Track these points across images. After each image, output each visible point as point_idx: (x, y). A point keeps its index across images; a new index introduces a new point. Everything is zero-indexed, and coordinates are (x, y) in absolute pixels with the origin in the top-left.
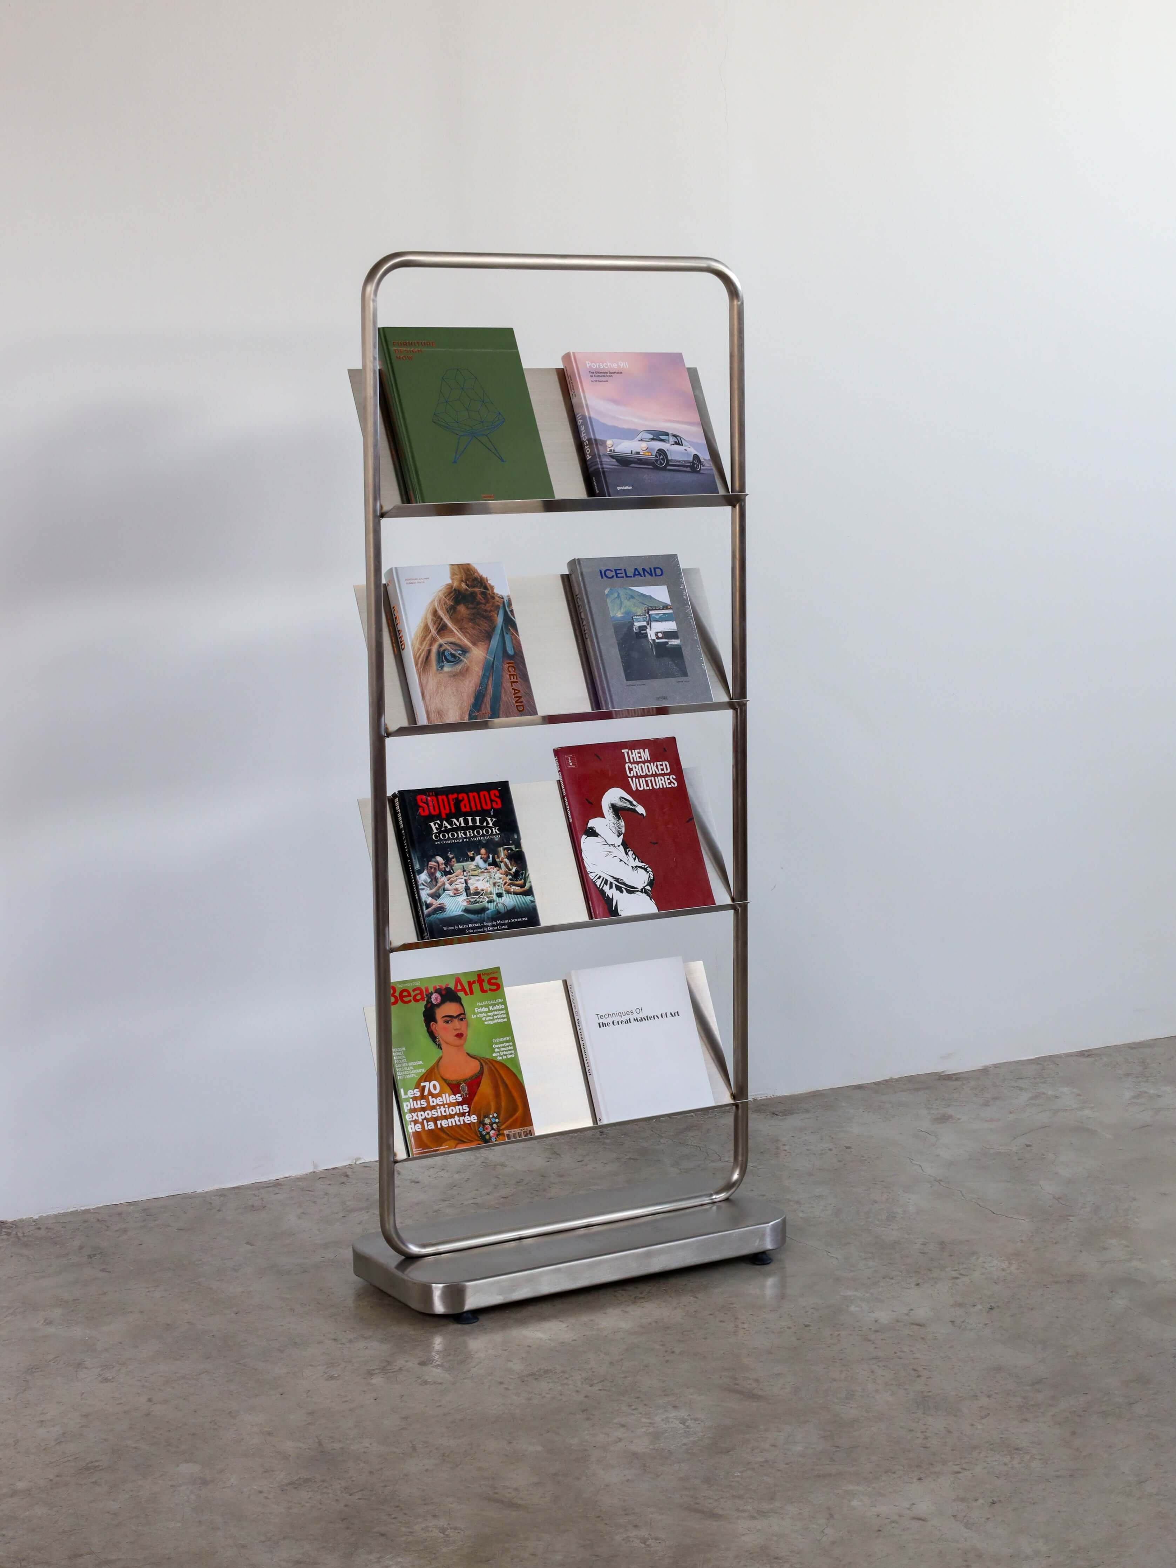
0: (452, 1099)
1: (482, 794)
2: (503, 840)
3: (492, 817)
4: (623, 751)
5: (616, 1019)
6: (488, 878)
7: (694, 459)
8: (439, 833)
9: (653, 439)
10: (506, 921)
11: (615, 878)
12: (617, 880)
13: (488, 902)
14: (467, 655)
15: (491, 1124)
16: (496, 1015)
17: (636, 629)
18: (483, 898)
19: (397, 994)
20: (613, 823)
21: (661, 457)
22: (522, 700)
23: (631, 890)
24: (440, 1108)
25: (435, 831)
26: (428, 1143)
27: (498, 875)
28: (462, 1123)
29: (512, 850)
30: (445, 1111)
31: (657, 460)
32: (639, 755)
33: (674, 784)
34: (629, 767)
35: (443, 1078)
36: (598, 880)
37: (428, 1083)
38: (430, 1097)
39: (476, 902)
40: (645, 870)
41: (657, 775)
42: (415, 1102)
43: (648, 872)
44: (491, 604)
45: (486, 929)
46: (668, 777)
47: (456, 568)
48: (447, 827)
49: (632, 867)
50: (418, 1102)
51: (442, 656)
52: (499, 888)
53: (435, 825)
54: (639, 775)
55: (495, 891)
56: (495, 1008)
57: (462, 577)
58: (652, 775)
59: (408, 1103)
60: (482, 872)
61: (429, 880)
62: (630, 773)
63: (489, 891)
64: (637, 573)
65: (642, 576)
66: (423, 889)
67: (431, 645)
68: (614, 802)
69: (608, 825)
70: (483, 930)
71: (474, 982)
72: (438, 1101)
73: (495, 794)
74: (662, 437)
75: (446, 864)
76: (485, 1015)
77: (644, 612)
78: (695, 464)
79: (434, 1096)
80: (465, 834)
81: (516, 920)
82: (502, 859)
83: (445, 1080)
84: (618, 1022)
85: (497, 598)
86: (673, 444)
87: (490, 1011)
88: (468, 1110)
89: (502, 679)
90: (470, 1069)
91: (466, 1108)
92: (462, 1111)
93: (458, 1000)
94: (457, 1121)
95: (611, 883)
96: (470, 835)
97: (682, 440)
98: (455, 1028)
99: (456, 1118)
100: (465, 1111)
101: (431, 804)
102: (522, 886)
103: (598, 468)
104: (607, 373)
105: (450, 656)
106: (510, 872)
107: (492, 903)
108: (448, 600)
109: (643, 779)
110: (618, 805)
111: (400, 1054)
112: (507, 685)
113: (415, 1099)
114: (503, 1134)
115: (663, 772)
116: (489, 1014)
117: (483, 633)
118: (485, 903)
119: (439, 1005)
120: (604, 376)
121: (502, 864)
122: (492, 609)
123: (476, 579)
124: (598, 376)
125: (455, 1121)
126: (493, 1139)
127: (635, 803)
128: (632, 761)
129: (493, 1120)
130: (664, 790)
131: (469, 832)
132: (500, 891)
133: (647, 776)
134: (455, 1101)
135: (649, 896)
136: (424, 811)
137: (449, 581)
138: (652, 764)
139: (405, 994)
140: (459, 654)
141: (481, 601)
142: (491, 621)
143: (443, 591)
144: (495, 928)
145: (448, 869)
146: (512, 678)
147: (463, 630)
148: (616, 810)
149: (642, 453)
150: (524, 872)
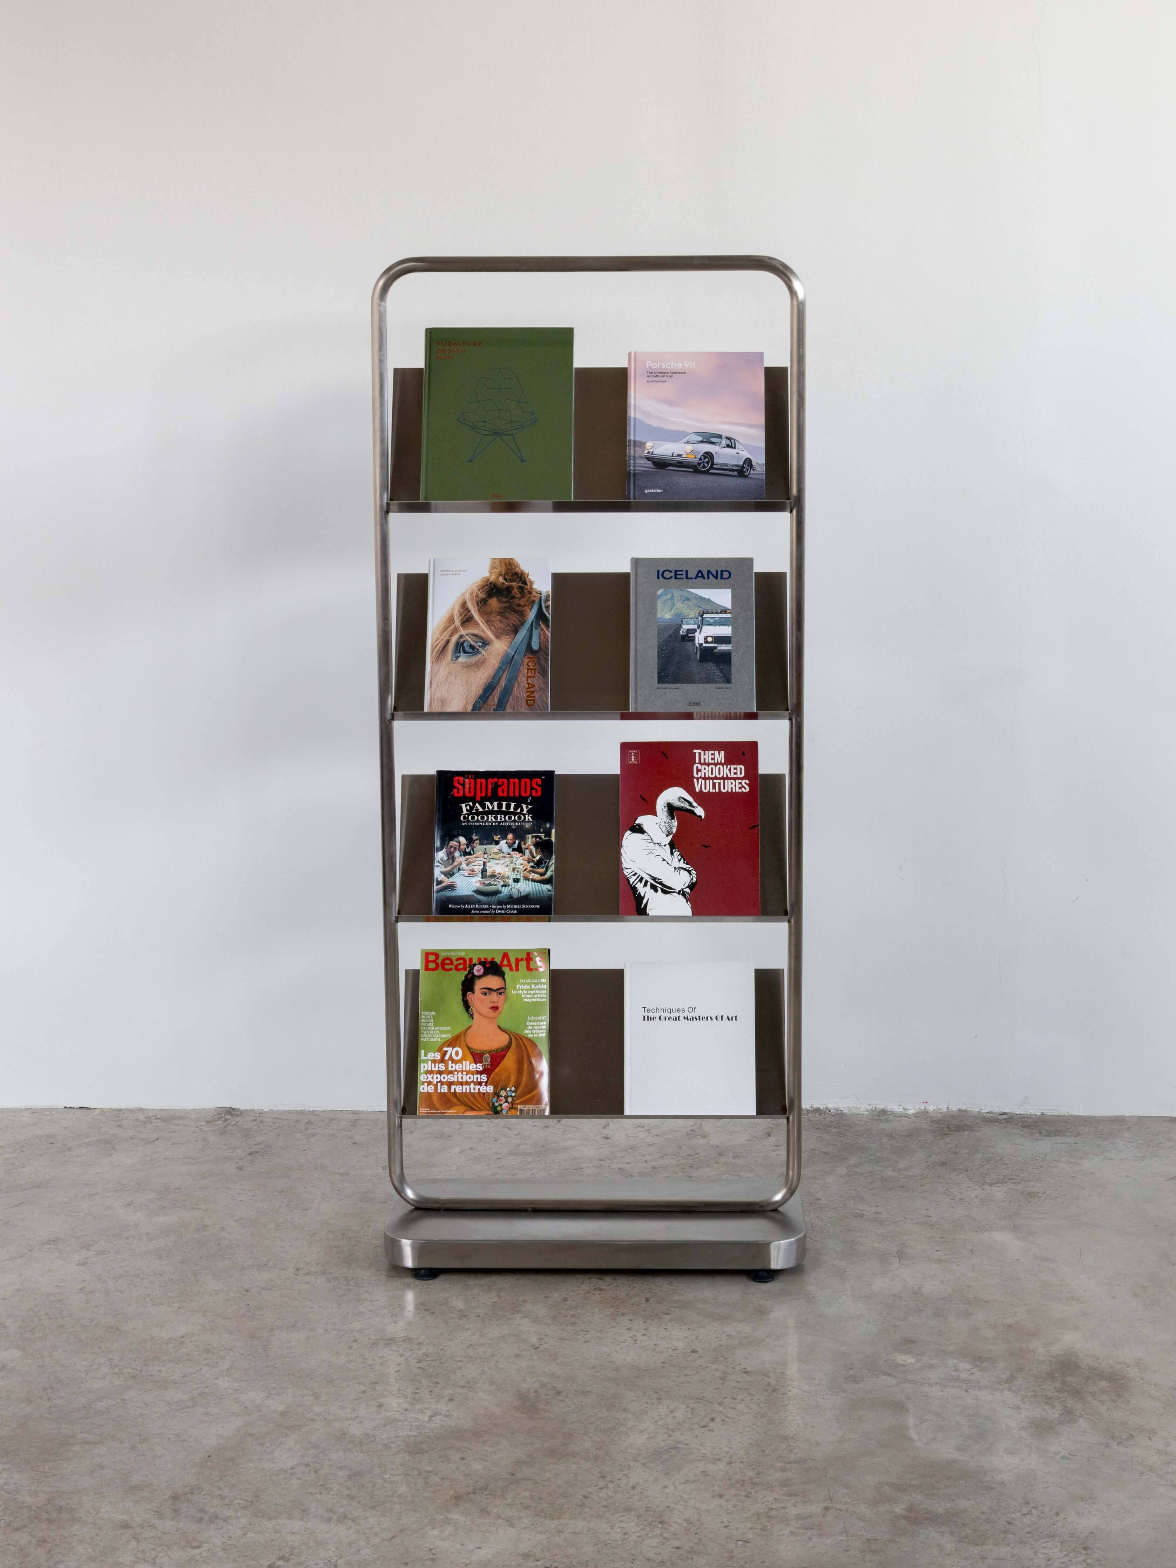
0: (473, 1067)
1: (523, 780)
2: (534, 828)
3: (527, 804)
4: (695, 751)
5: (663, 1015)
6: (509, 862)
7: (744, 463)
8: (469, 815)
9: (702, 442)
10: (516, 907)
11: (653, 877)
12: (654, 879)
13: (503, 886)
14: (488, 647)
15: (506, 1097)
16: (537, 994)
17: (683, 632)
18: (498, 882)
19: (439, 961)
20: (665, 822)
21: (707, 460)
22: (536, 694)
23: (667, 890)
24: (458, 1074)
25: (465, 812)
26: (437, 1105)
27: (520, 861)
28: (477, 1091)
29: (540, 838)
30: (462, 1078)
31: (701, 463)
32: (713, 757)
33: (745, 789)
34: (697, 767)
35: (467, 1046)
36: (633, 877)
37: (451, 1048)
38: (450, 1062)
39: (490, 884)
40: (689, 872)
41: (728, 778)
42: (433, 1065)
43: (691, 874)
44: (526, 599)
45: (493, 912)
46: (740, 781)
47: (497, 563)
48: (478, 809)
49: (675, 868)
50: (437, 1065)
51: (460, 647)
52: (518, 873)
53: (466, 806)
54: (707, 776)
55: (513, 876)
56: (537, 987)
57: (501, 571)
58: (723, 778)
59: (426, 1065)
60: (504, 857)
61: (446, 858)
62: (697, 774)
63: (506, 876)
64: (700, 575)
65: (704, 578)
66: (437, 866)
67: (451, 635)
68: (671, 801)
69: (658, 824)
70: (489, 912)
71: (522, 959)
72: (458, 1067)
73: (537, 783)
74: (713, 440)
75: (468, 846)
76: (526, 992)
77: (697, 615)
78: (745, 468)
79: (453, 1061)
80: (496, 818)
81: (527, 907)
82: (529, 846)
83: (469, 1048)
84: (665, 1018)
85: (534, 593)
86: (725, 447)
87: (531, 989)
88: (486, 1079)
89: (518, 672)
90: (499, 1041)
91: (484, 1078)
92: (479, 1080)
93: (502, 975)
94: (472, 1089)
95: (646, 882)
96: (501, 819)
97: (736, 443)
98: (492, 1001)
99: (472, 1086)
100: (482, 1080)
101: (467, 786)
102: (542, 875)
103: (630, 470)
104: (668, 373)
105: (469, 647)
106: (534, 859)
107: (507, 888)
108: (481, 593)
109: (711, 781)
110: (675, 805)
111: (429, 1017)
112: (522, 679)
113: (434, 1061)
114: (516, 1109)
115: (735, 776)
116: (529, 992)
117: (510, 627)
118: (499, 887)
119: (480, 977)
120: (664, 376)
121: (527, 851)
122: (527, 603)
123: (516, 574)
124: (657, 376)
125: (470, 1088)
126: (504, 1112)
127: (695, 804)
128: (702, 761)
129: (509, 1094)
130: (731, 795)
131: (501, 817)
132: (518, 877)
133: (716, 778)
134: (475, 1069)
135: (685, 898)
136: (458, 792)
137: (487, 574)
138: (725, 766)
139: (448, 962)
140: (479, 646)
141: (516, 596)
142: (522, 615)
143: (477, 585)
144: (503, 912)
145: (468, 850)
146: (530, 673)
147: (489, 623)
148: (672, 810)
149: (685, 456)
150: (548, 861)
